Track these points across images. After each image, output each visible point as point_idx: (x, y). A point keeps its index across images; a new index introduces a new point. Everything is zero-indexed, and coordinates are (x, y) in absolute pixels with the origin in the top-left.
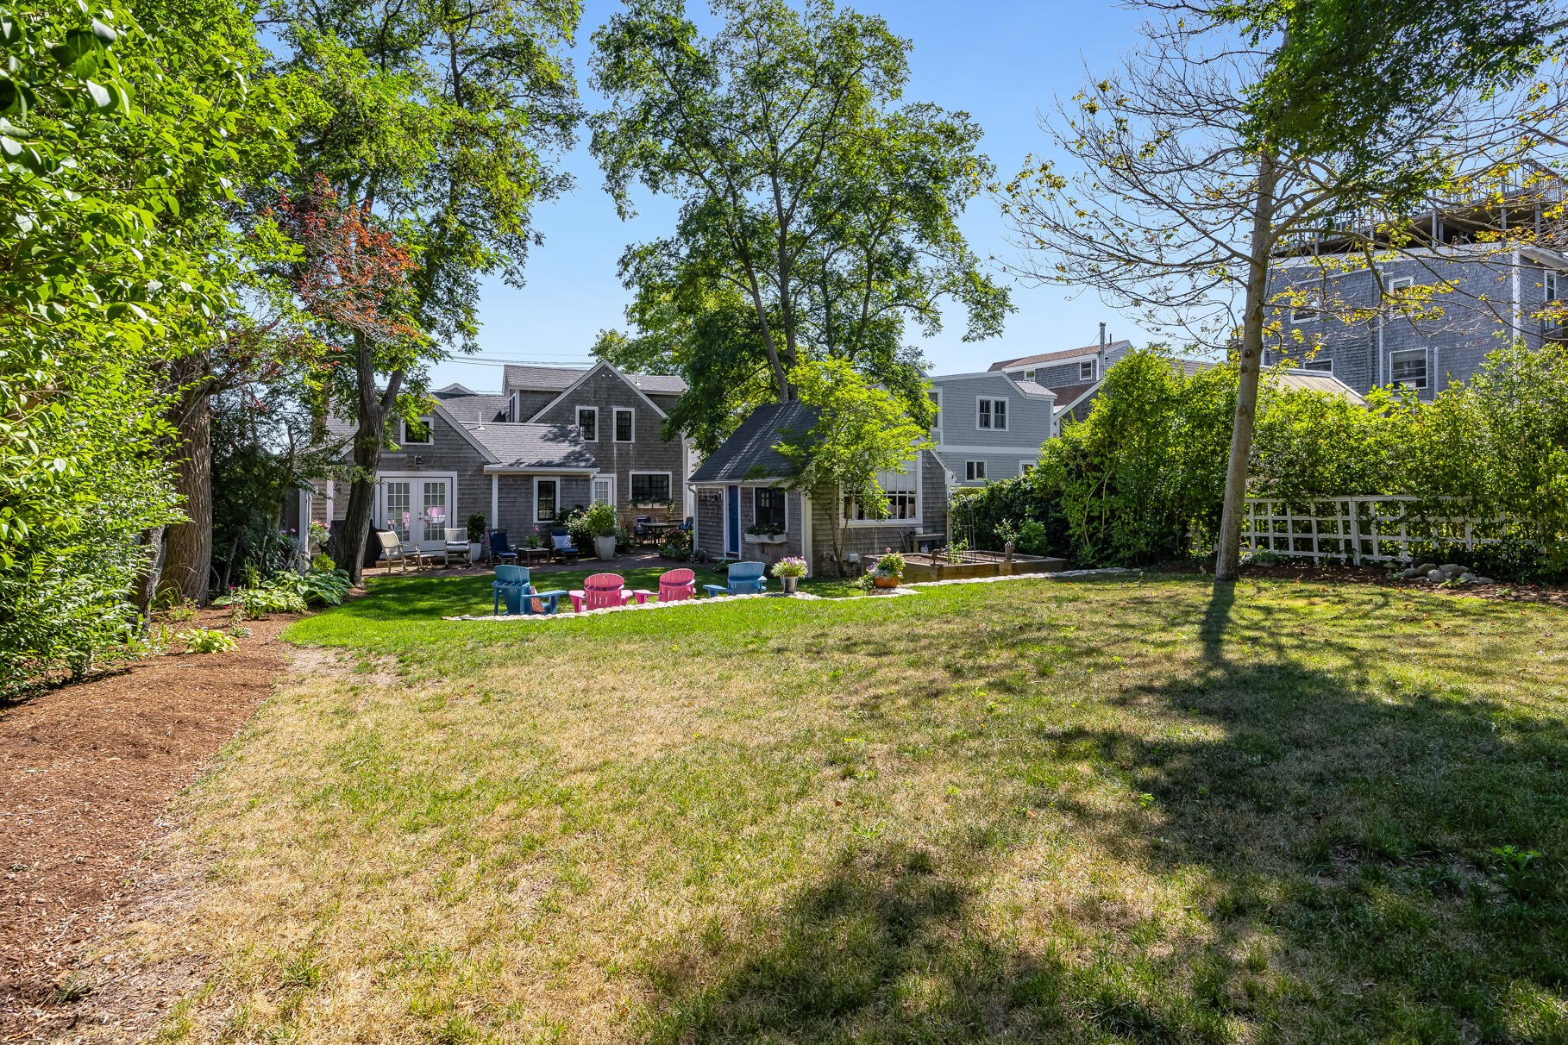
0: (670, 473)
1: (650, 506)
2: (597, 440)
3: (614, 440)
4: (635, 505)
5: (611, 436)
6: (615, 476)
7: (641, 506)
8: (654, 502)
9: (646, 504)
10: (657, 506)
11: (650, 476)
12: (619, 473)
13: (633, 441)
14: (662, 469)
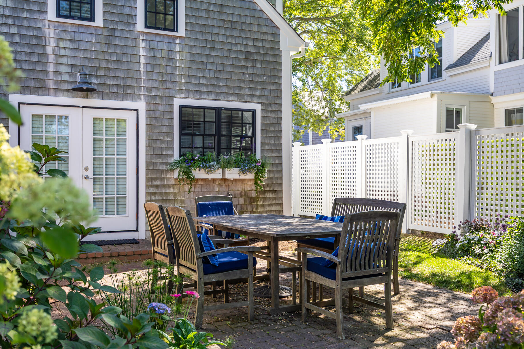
0: (258, 107)
1: (218, 175)
2: (99, 22)
3: (140, 25)
4: (187, 173)
5: (132, 16)
6: (141, 105)
7: (199, 174)
8: (228, 165)
9: (209, 169)
10: (232, 174)
11: (218, 111)
12: (150, 99)
13: (182, 32)
14: (241, 98)
